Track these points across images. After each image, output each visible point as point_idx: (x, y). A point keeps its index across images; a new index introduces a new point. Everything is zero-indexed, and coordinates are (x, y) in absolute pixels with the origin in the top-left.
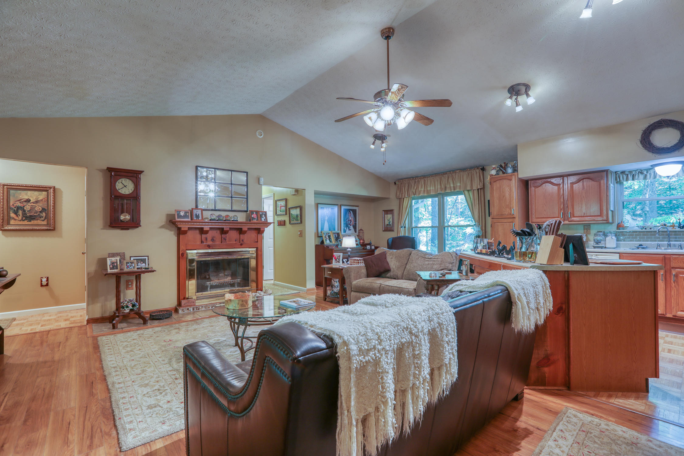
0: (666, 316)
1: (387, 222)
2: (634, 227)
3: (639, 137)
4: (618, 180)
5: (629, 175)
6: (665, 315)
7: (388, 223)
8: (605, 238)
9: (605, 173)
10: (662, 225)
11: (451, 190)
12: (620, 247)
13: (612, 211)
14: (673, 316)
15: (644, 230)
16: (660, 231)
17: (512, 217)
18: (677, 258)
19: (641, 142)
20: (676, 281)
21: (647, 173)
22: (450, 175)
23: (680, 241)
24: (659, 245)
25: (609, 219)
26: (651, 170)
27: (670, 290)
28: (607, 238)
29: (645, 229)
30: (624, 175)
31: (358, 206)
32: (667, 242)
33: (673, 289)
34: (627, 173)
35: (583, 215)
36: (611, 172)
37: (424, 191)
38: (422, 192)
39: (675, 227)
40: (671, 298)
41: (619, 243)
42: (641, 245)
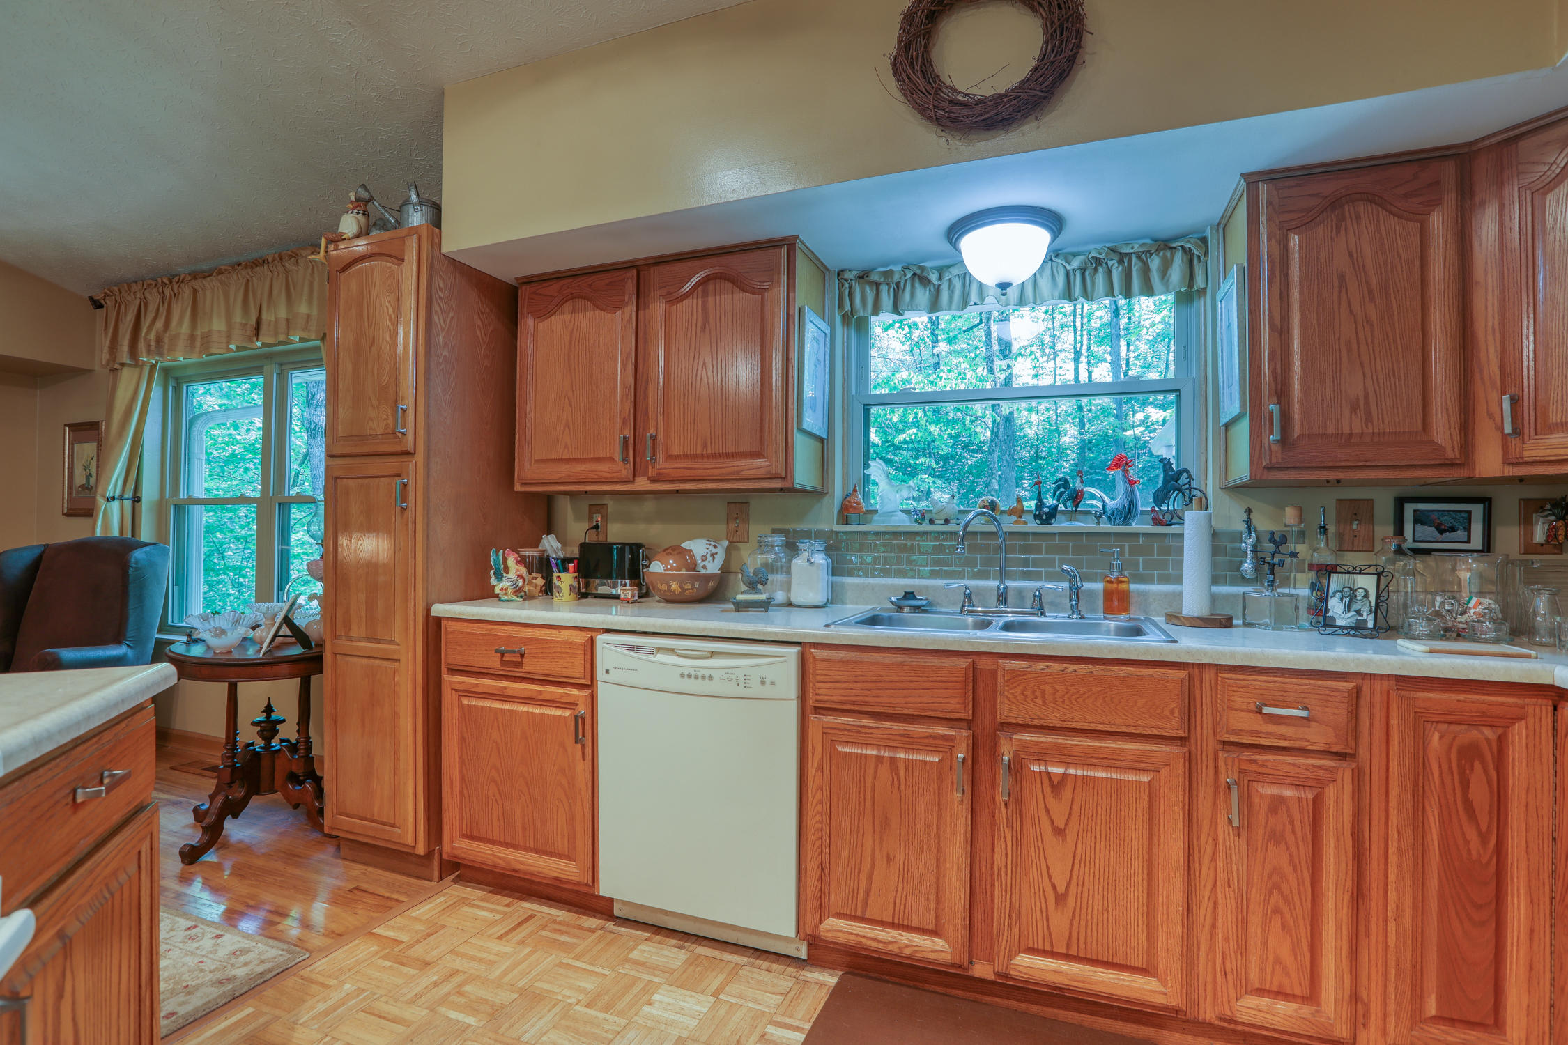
0: (970, 973)
1: (79, 479)
2: (891, 513)
3: (889, 43)
4: (848, 308)
5: (884, 288)
6: (968, 969)
7: (84, 482)
8: (790, 561)
9: (784, 250)
10: (984, 507)
11: (276, 334)
12: (843, 603)
13: (821, 440)
14: (998, 974)
15: (926, 527)
16: (974, 533)
17: (398, 448)
18: (1023, 673)
19: (894, 64)
20: (1015, 798)
21: (940, 279)
22: (281, 269)
23: (1037, 576)
24: (970, 594)
25: (792, 471)
26: (951, 269)
27: (990, 838)
28: (799, 562)
29: (931, 522)
30: (868, 289)
32: (997, 583)
33: (1000, 836)
34: (875, 277)
35: (699, 452)
36: (822, 270)
37: (192, 338)
38: (182, 343)
39: (1025, 518)
40: (992, 875)
41: (842, 585)
42: (909, 595)
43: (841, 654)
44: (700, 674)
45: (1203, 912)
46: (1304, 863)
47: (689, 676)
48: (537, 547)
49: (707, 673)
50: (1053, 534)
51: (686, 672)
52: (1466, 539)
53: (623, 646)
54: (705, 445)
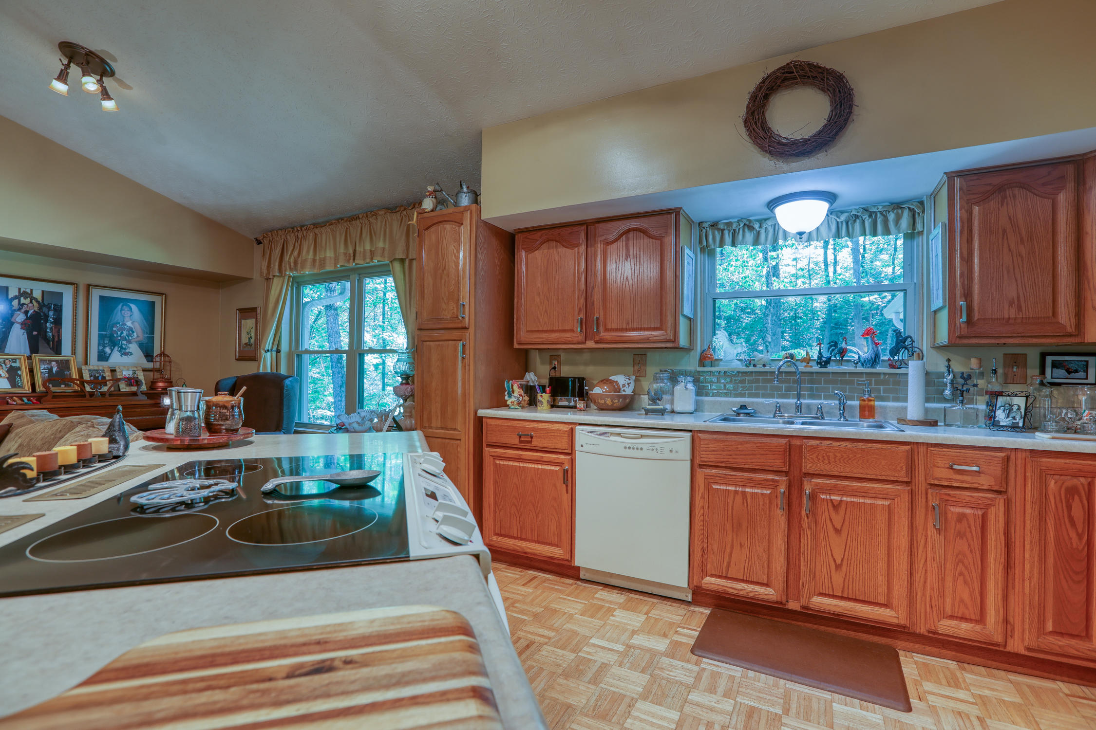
0: (786, 607)
1: (245, 340)
2: (731, 361)
3: (741, 109)
4: (705, 243)
5: (726, 232)
6: (785, 605)
7: (247, 341)
8: (673, 388)
9: (673, 215)
10: (786, 358)
11: (364, 259)
12: (702, 411)
13: (690, 319)
14: (803, 607)
15: (751, 369)
16: (782, 372)
17: (460, 326)
18: (817, 447)
19: (745, 122)
20: (813, 513)
21: (760, 227)
22: (367, 222)
23: (819, 397)
24: (780, 407)
25: (678, 338)
26: (767, 222)
27: (798, 536)
28: (678, 388)
29: (755, 366)
30: (716, 233)
31: (161, 294)
32: (795, 401)
33: (804, 533)
34: (721, 226)
35: (624, 327)
36: (690, 222)
37: (314, 261)
38: (309, 263)
39: (811, 363)
40: (799, 554)
41: (702, 401)
42: (743, 407)
43: (715, 436)
44: (635, 447)
45: (919, 575)
46: (976, 549)
47: (629, 448)
48: (523, 379)
49: (640, 447)
50: (829, 373)
51: (628, 446)
52: (1085, 377)
53: (591, 432)
54: (628, 323)
